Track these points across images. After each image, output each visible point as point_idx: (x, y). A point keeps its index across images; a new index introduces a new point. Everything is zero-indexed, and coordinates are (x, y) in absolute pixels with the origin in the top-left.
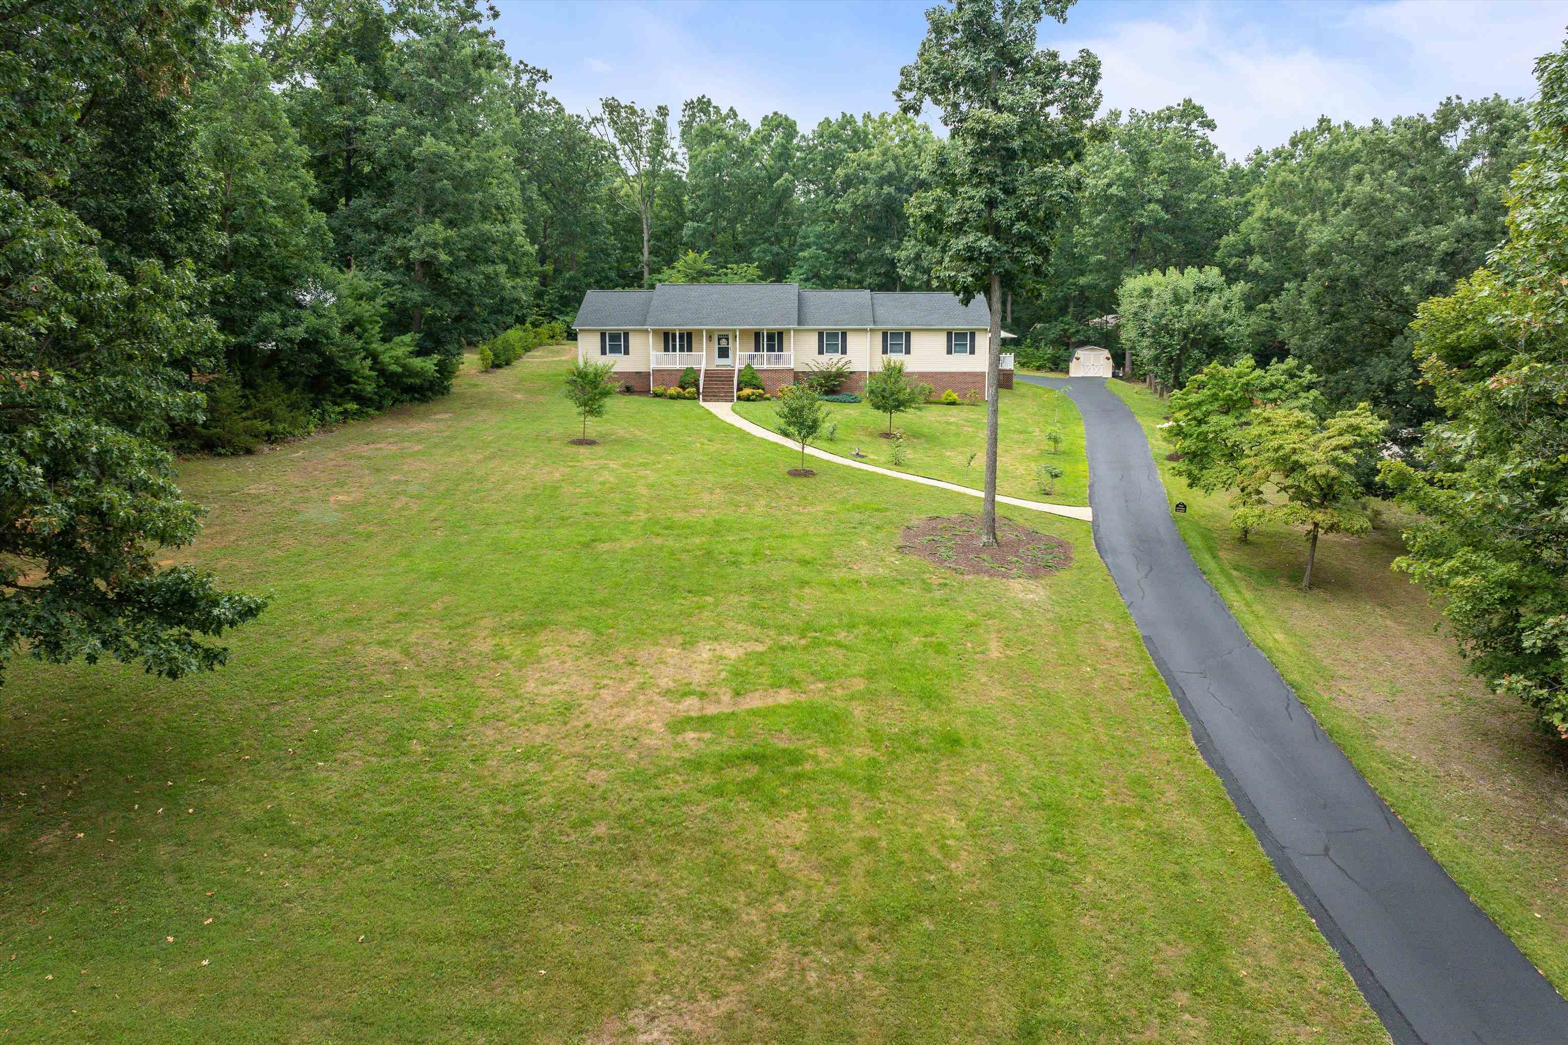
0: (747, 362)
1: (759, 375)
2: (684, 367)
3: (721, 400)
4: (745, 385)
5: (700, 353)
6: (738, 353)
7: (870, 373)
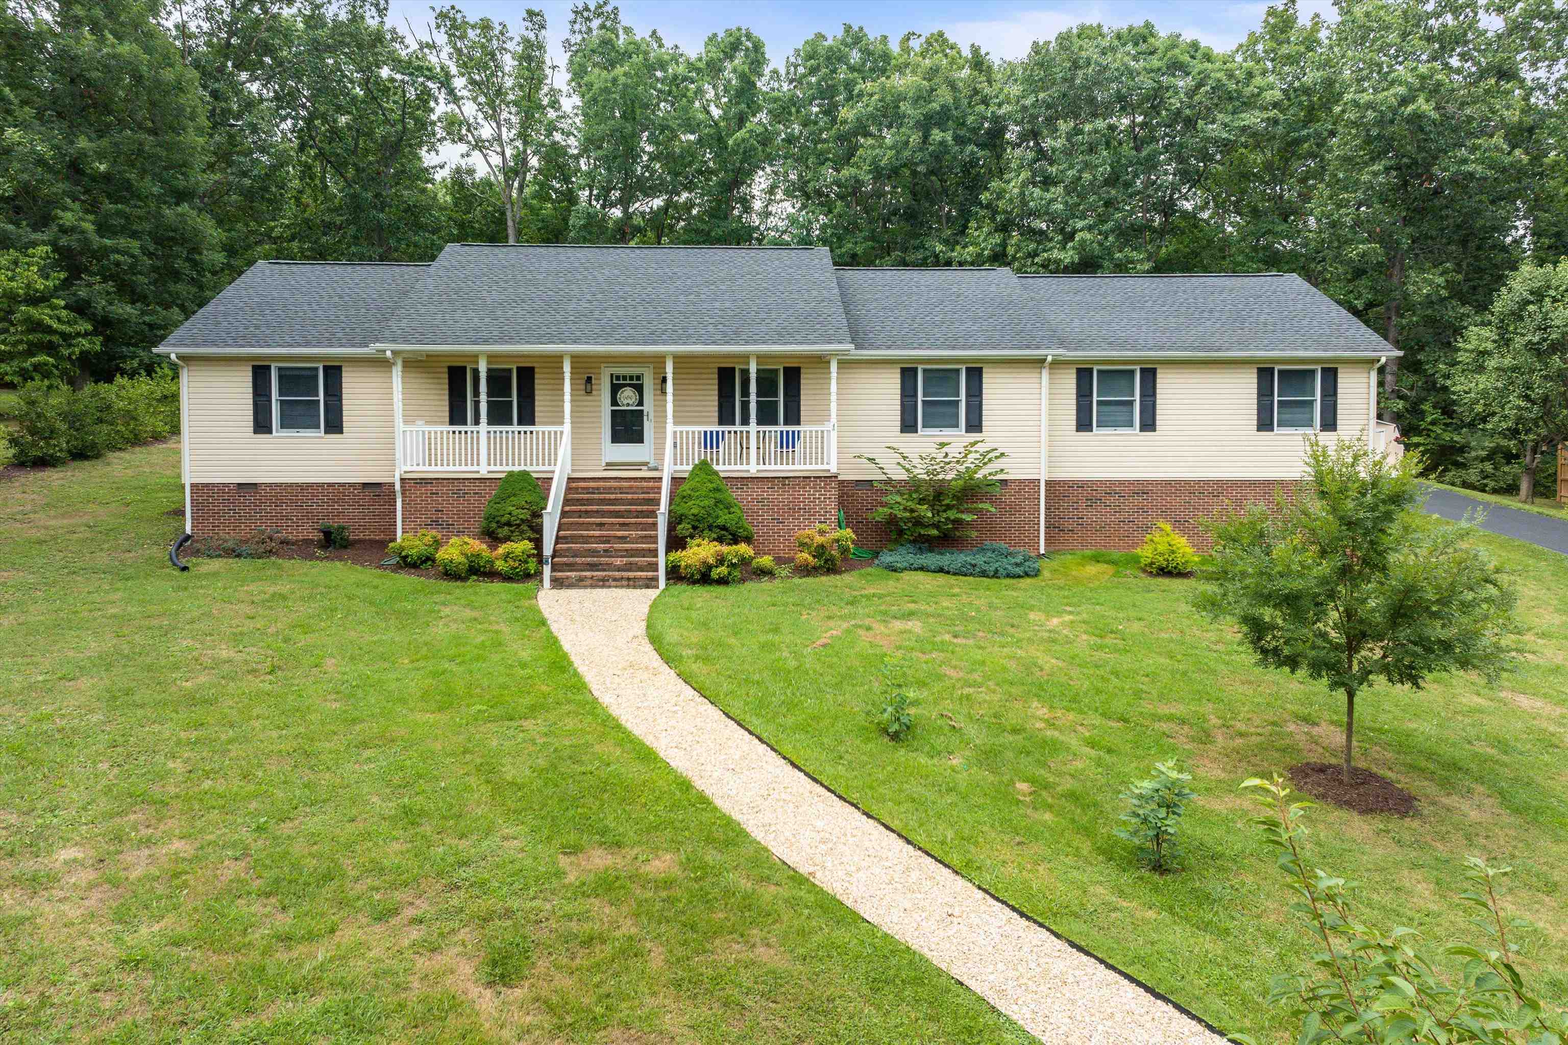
0: (697, 454)
1: (733, 494)
2: (501, 469)
3: (615, 580)
4: (694, 528)
5: (553, 428)
6: (670, 427)
7: (1048, 483)
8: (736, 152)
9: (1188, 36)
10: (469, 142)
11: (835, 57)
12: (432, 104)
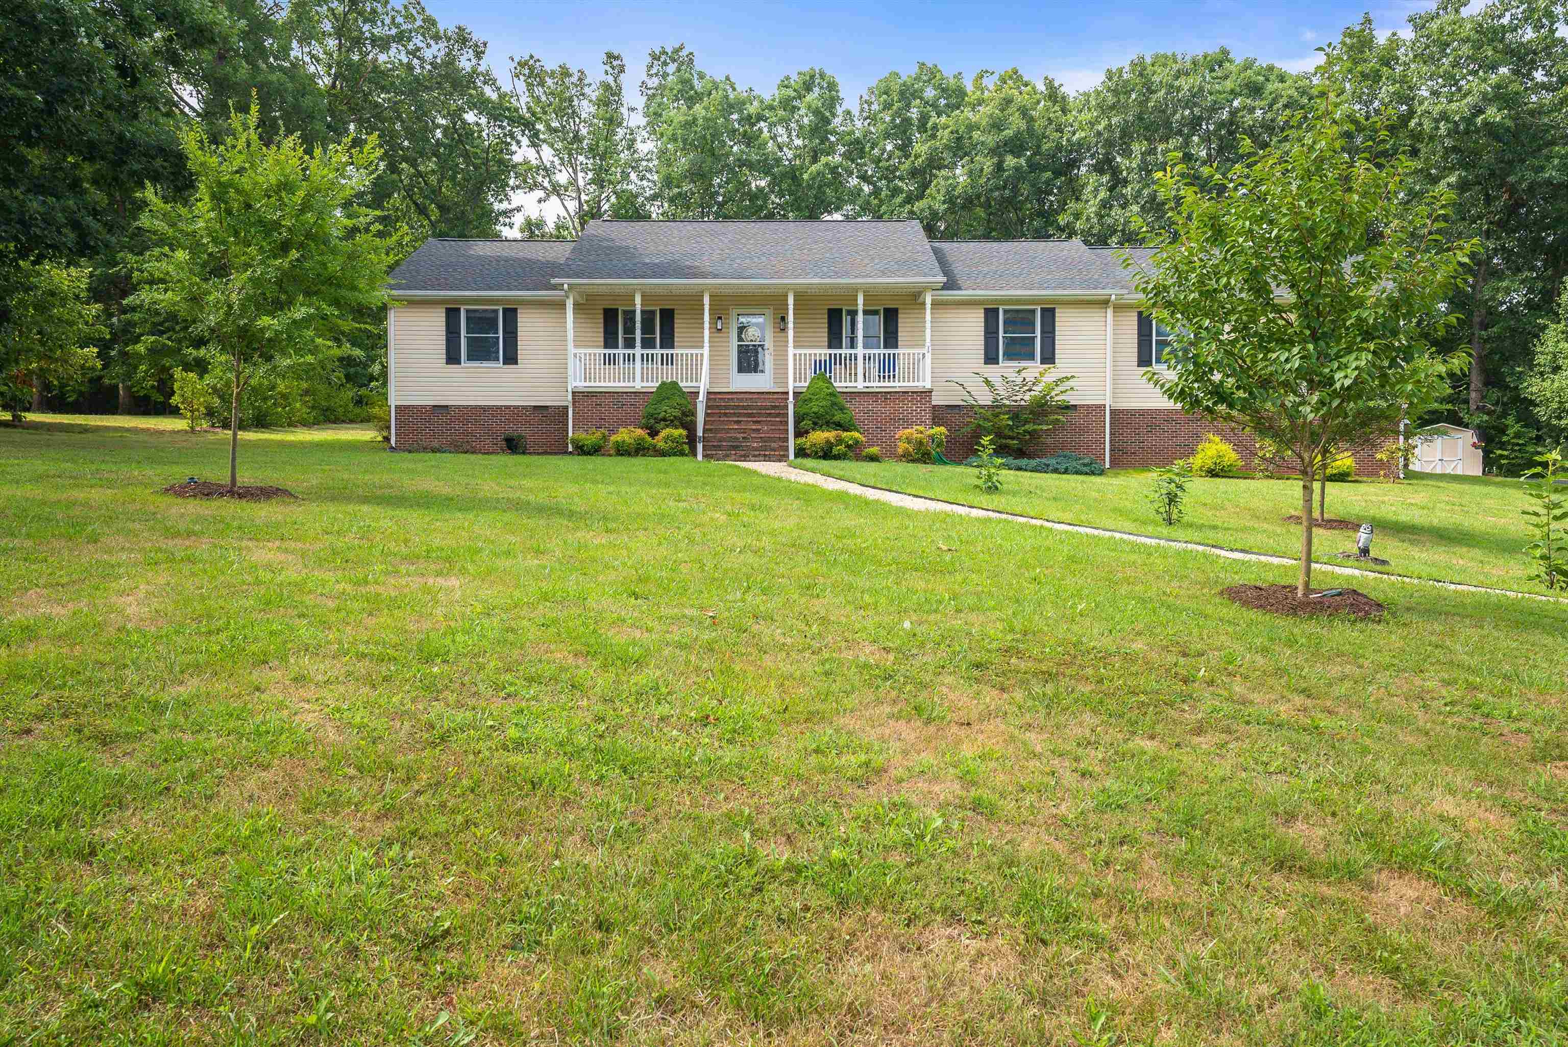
0: (815, 372)
1: (847, 402)
2: (655, 383)
3: (755, 456)
4: (815, 424)
5: (694, 351)
6: (791, 351)
7: (1112, 412)
8: (810, 187)
9: (1263, 62)
10: (545, 188)
11: (908, 94)
12: (514, 147)
